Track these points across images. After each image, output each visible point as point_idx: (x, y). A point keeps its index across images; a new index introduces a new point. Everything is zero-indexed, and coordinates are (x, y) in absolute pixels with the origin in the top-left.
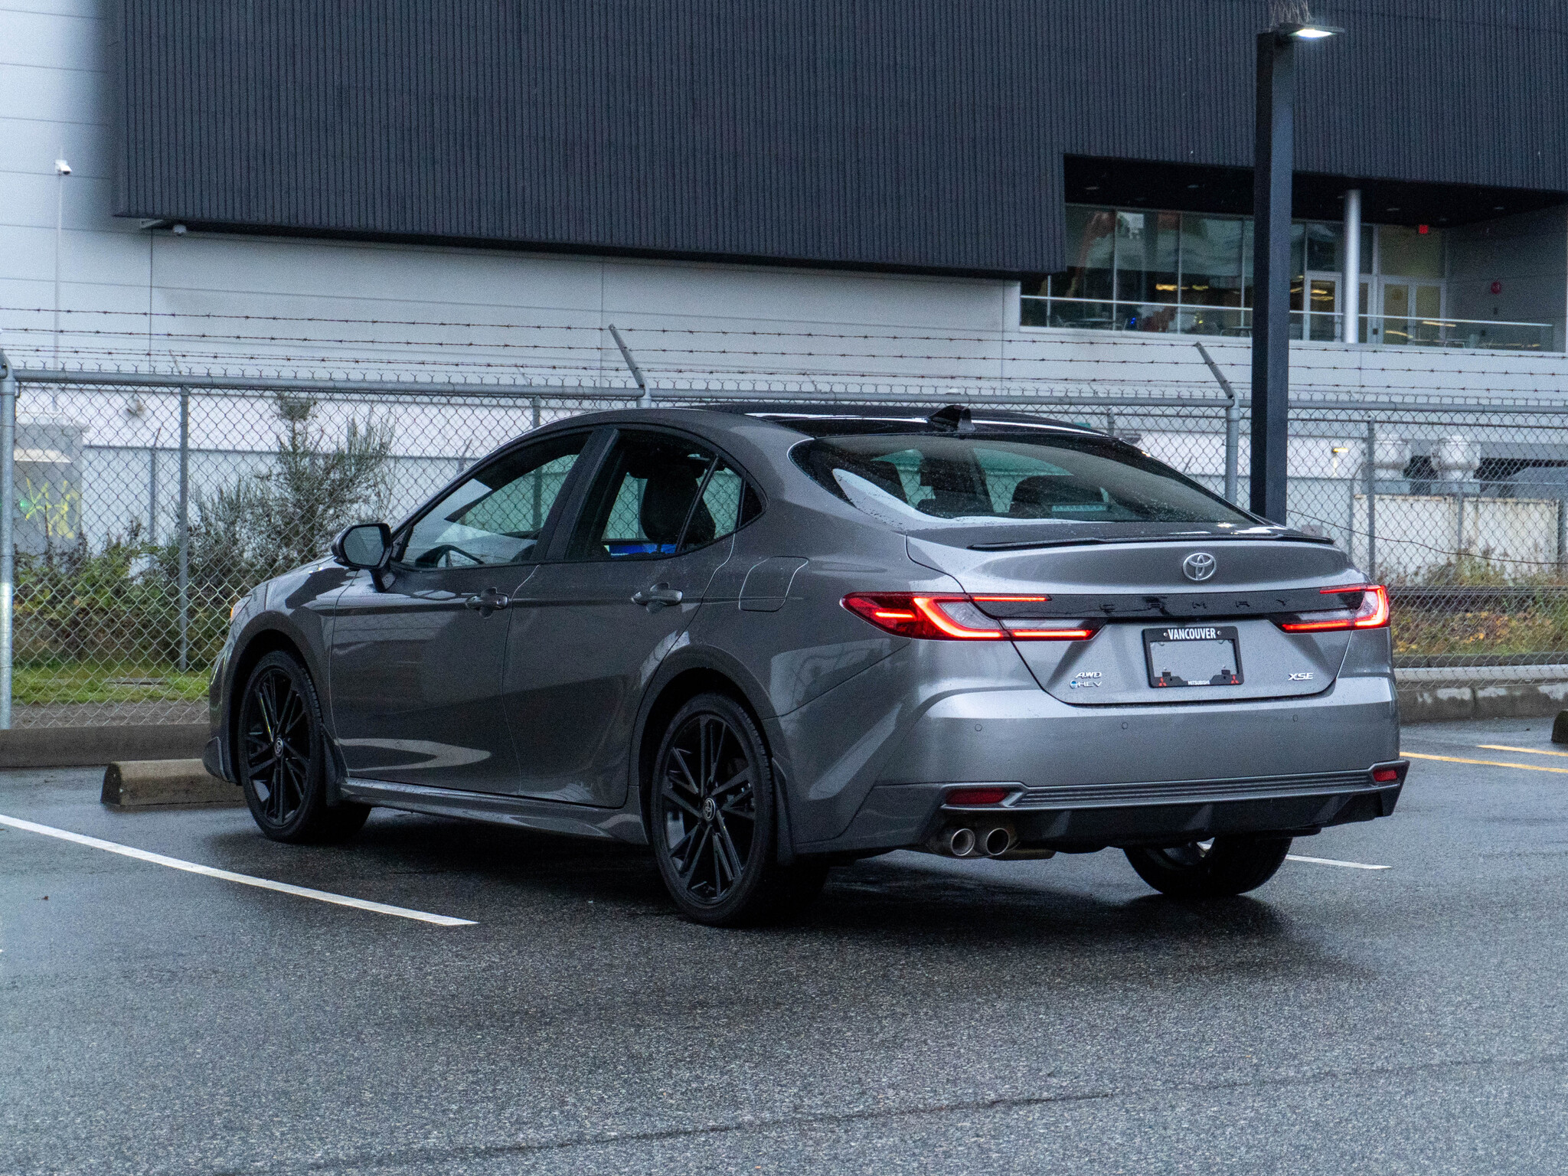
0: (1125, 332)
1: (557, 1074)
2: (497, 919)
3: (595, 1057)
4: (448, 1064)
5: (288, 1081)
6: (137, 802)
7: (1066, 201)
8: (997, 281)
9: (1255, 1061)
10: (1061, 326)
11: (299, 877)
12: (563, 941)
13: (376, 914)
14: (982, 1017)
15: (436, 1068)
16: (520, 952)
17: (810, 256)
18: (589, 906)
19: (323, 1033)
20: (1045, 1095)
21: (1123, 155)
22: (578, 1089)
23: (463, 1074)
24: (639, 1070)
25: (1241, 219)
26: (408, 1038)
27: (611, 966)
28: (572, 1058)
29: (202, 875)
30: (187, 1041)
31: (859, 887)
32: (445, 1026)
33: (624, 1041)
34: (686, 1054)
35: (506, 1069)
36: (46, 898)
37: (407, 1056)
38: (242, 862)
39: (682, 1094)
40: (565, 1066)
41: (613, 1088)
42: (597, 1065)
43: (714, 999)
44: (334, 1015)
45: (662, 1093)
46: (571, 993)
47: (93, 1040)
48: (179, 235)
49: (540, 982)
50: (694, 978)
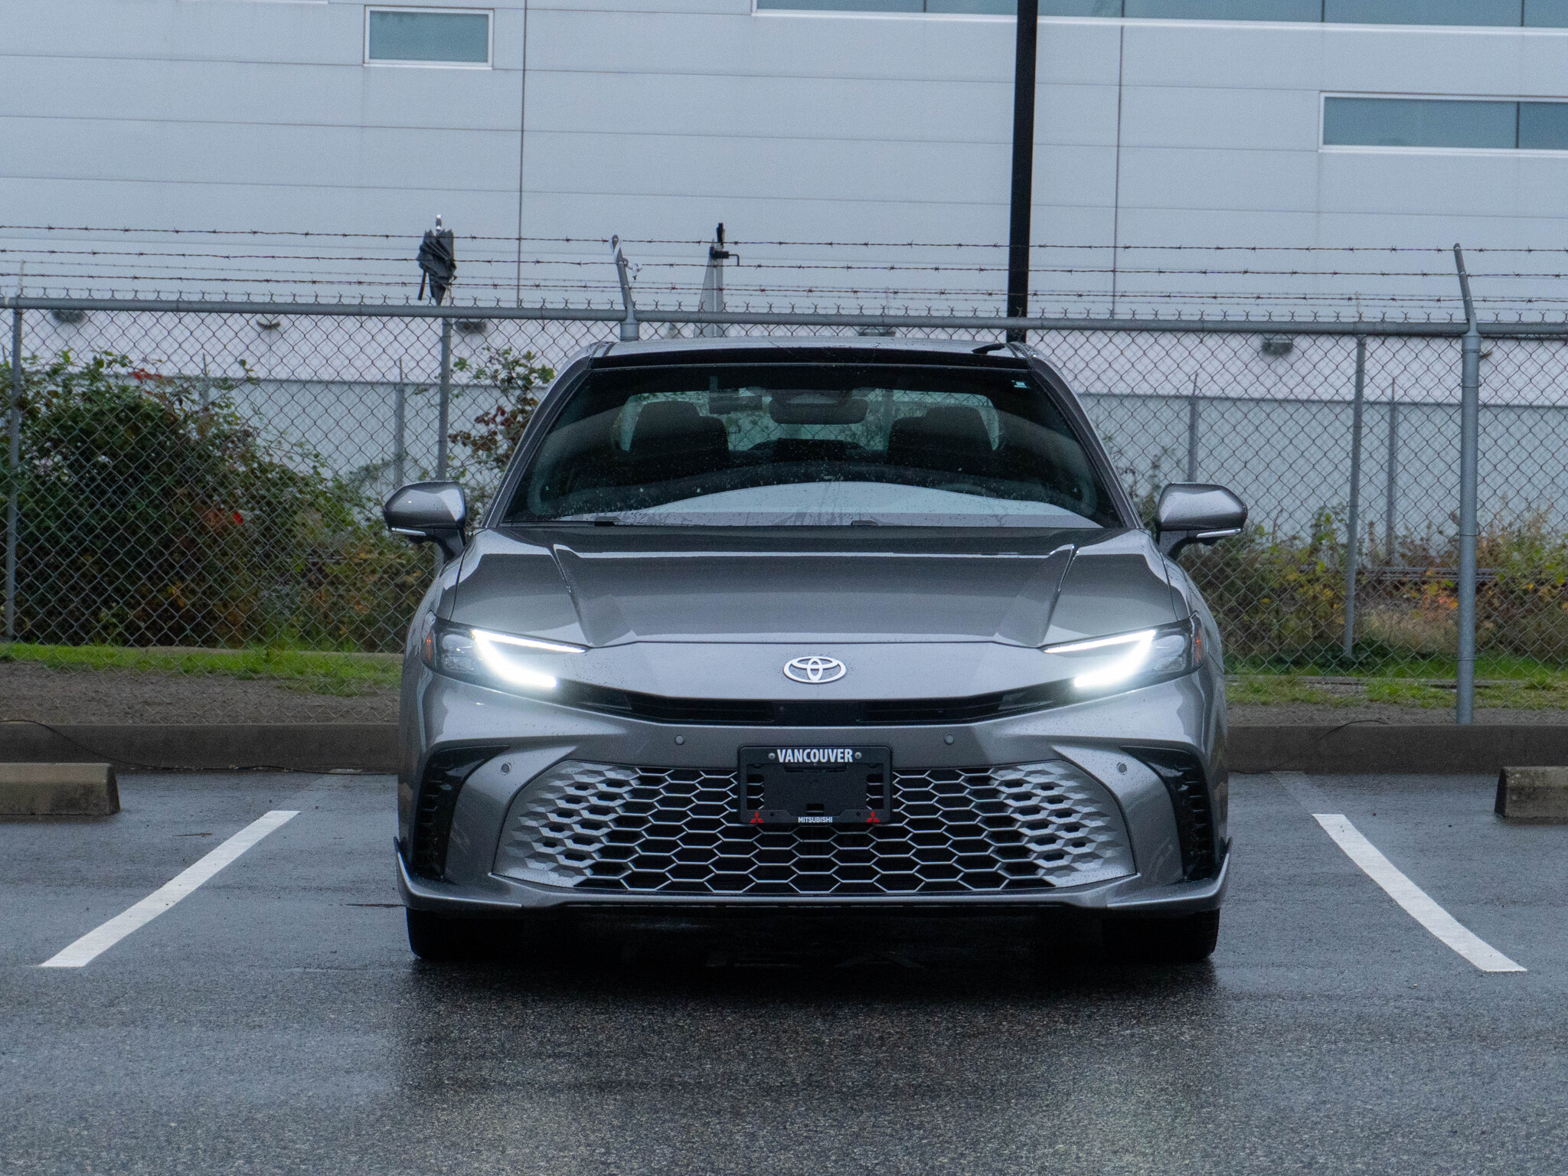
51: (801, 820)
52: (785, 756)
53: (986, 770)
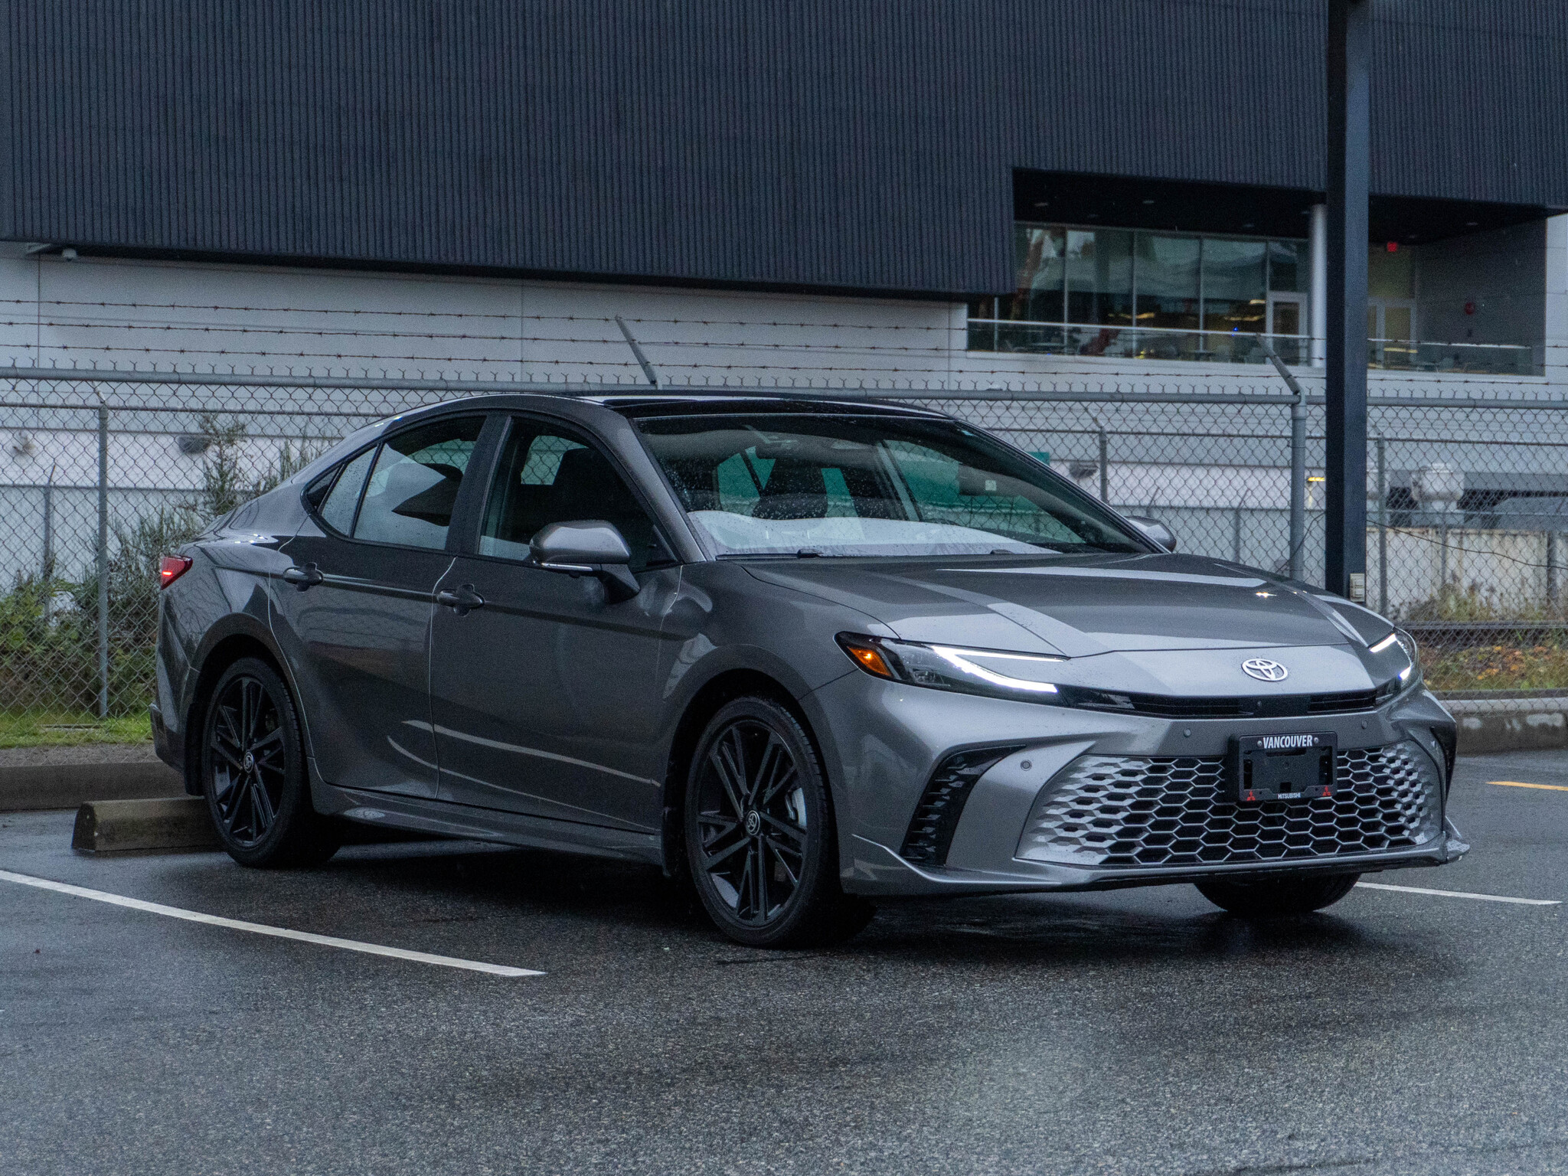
0: (1078, 357)
1: (704, 1142)
2: (565, 968)
3: (741, 1123)
4: (570, 1132)
5: (386, 1155)
6: (113, 847)
7: (1016, 218)
8: (942, 304)
9: (1526, 1119)
10: (1009, 351)
11: (320, 926)
12: (652, 992)
13: (424, 965)
14: (1177, 1071)
15: (557, 1138)
16: (606, 1006)
17: (744, 277)
18: (665, 954)
19: (409, 1099)
20: (1295, 1161)
21: (1076, 168)
22: (735, 1161)
23: (592, 1144)
24: (798, 1137)
25: (1198, 238)
26: (511, 1103)
27: (719, 1019)
28: (715, 1123)
29: (209, 925)
30: (250, 1110)
31: (966, 929)
32: (550, 1089)
33: (768, 1104)
34: (848, 1118)
35: (639, 1138)
36: (38, 951)
37: (517, 1125)
38: (251, 910)
39: (862, 1164)
40: (710, 1133)
41: (776, 1159)
42: (747, 1133)
43: (853, 1056)
44: (415, 1077)
45: (838, 1164)
46: (684, 1050)
47: (139, 1111)
48: (69, 260)
49: (641, 1038)
50: (821, 1031)
51: (1280, 796)
52: (1269, 743)
53: (1378, 750)
